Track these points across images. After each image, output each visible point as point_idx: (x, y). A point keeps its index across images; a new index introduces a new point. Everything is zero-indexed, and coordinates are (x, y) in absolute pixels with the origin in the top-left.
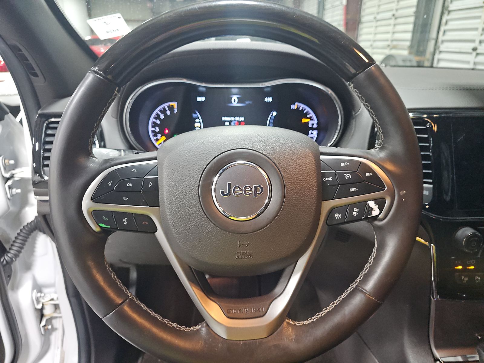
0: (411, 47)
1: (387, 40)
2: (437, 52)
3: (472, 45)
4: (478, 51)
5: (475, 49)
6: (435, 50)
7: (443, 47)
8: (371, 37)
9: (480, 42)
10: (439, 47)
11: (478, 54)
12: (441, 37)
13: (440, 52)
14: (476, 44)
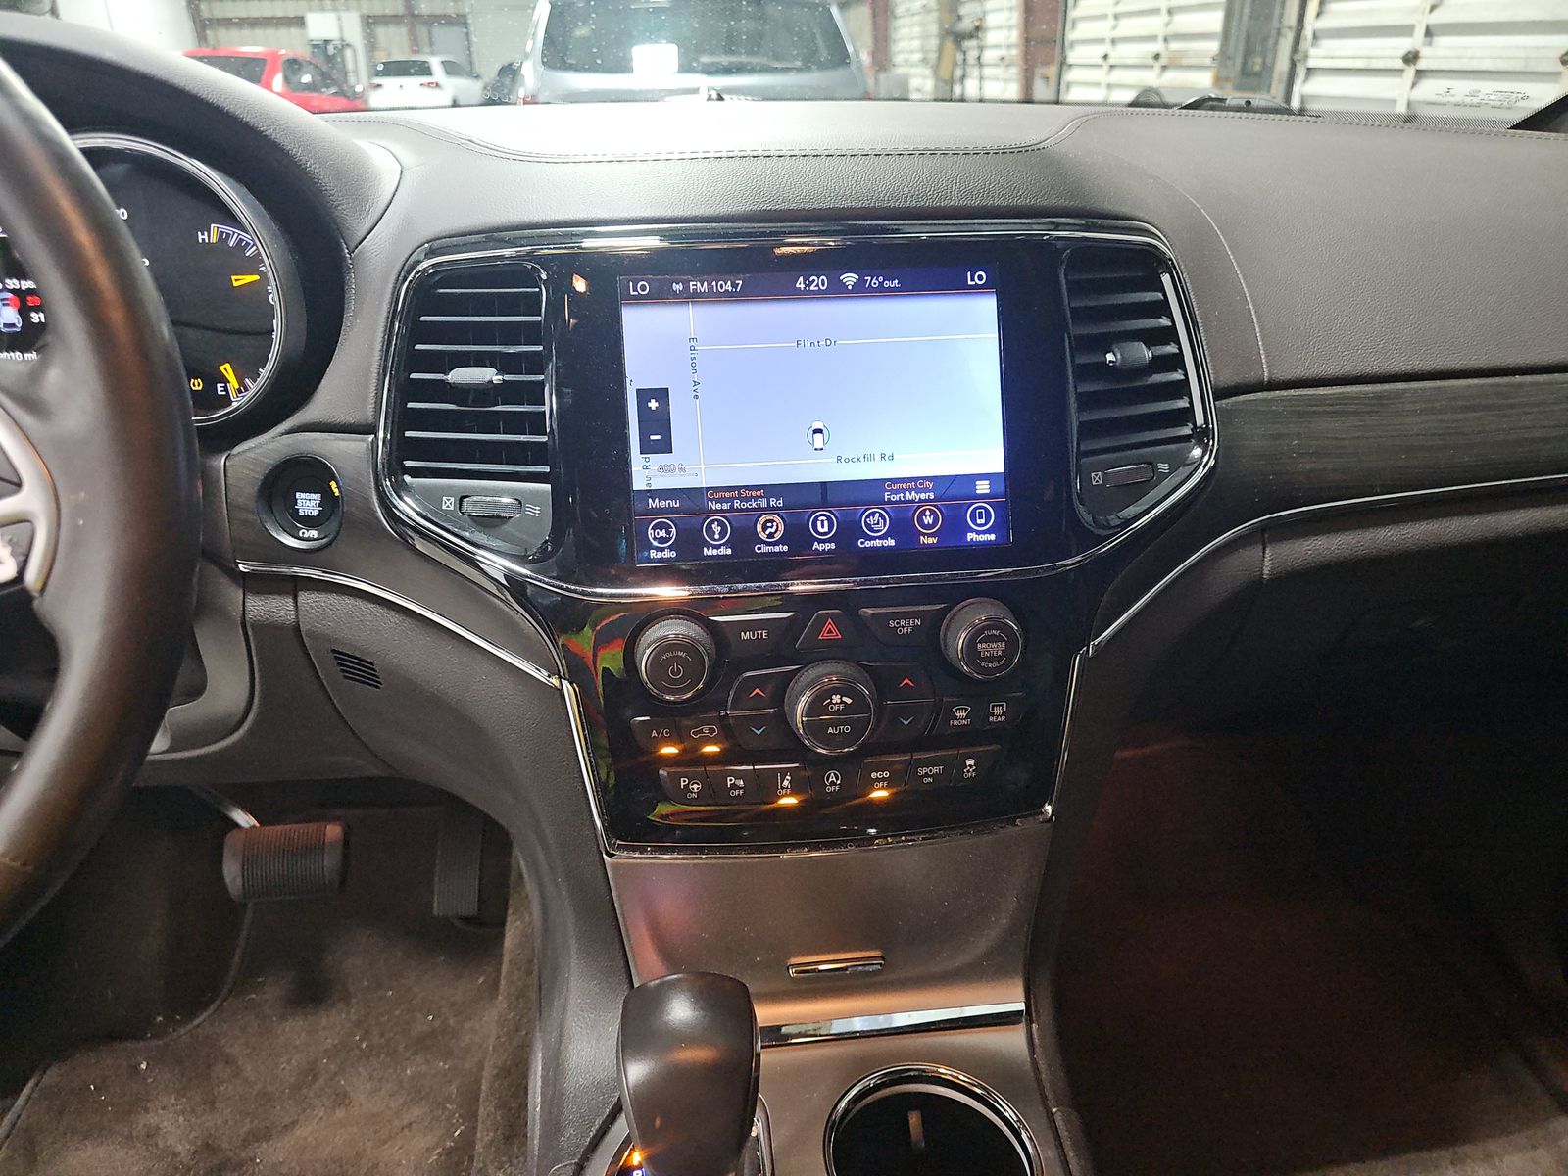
0: (1223, 56)
1: (1153, 38)
2: (1301, 72)
3: (1405, 45)
4: (1422, 64)
5: (1411, 58)
6: (1293, 65)
7: (1318, 55)
8: (1103, 29)
9: (1429, 33)
10: (1306, 57)
11: (1420, 74)
12: (1311, 24)
13: (1310, 71)
14: (1415, 42)
